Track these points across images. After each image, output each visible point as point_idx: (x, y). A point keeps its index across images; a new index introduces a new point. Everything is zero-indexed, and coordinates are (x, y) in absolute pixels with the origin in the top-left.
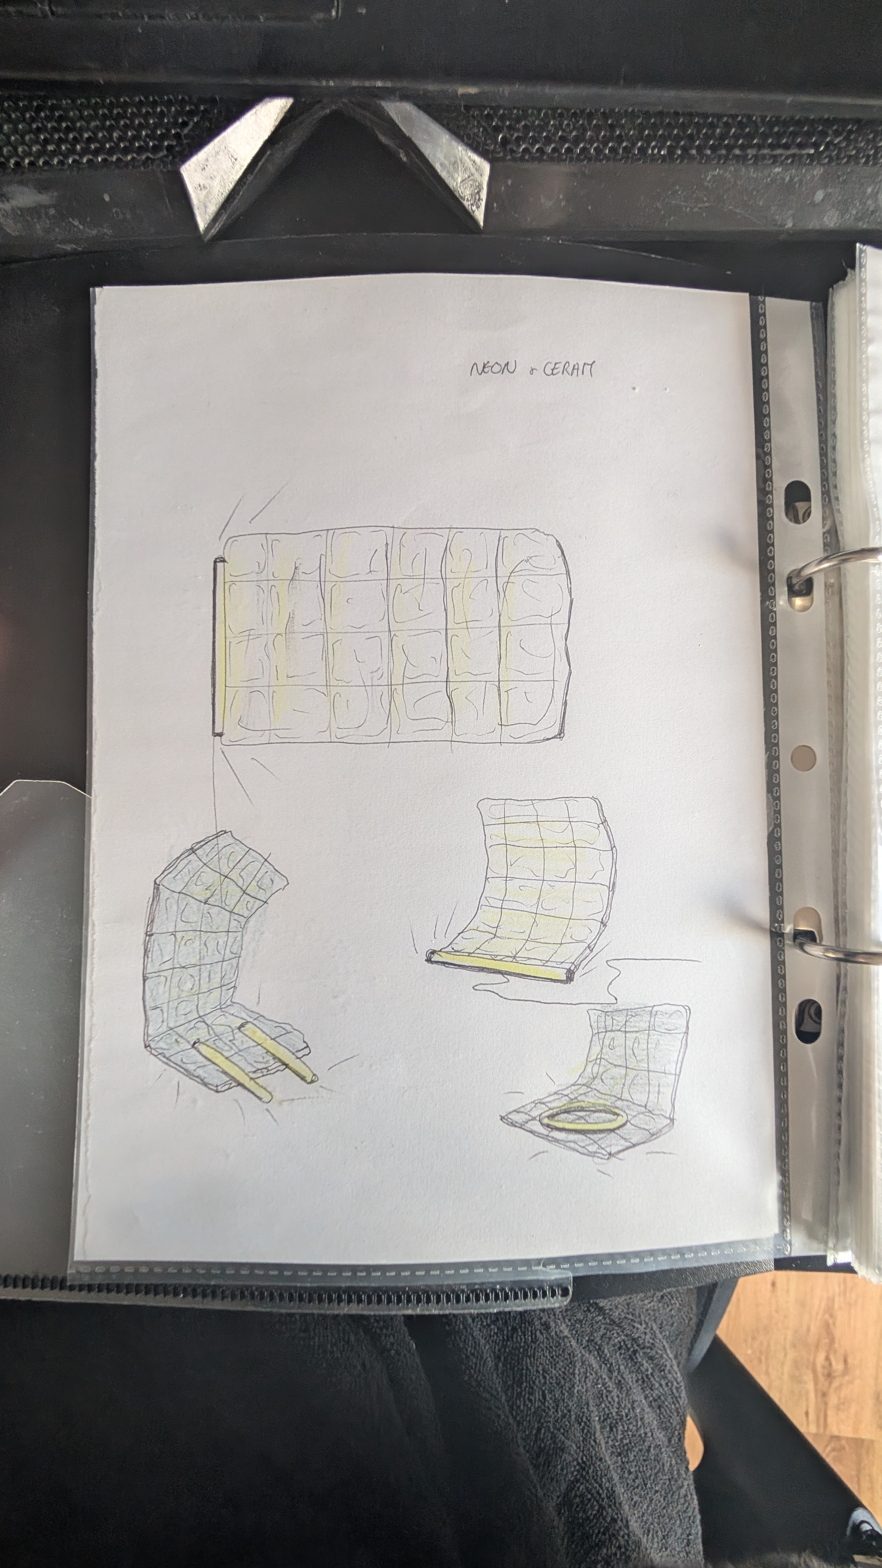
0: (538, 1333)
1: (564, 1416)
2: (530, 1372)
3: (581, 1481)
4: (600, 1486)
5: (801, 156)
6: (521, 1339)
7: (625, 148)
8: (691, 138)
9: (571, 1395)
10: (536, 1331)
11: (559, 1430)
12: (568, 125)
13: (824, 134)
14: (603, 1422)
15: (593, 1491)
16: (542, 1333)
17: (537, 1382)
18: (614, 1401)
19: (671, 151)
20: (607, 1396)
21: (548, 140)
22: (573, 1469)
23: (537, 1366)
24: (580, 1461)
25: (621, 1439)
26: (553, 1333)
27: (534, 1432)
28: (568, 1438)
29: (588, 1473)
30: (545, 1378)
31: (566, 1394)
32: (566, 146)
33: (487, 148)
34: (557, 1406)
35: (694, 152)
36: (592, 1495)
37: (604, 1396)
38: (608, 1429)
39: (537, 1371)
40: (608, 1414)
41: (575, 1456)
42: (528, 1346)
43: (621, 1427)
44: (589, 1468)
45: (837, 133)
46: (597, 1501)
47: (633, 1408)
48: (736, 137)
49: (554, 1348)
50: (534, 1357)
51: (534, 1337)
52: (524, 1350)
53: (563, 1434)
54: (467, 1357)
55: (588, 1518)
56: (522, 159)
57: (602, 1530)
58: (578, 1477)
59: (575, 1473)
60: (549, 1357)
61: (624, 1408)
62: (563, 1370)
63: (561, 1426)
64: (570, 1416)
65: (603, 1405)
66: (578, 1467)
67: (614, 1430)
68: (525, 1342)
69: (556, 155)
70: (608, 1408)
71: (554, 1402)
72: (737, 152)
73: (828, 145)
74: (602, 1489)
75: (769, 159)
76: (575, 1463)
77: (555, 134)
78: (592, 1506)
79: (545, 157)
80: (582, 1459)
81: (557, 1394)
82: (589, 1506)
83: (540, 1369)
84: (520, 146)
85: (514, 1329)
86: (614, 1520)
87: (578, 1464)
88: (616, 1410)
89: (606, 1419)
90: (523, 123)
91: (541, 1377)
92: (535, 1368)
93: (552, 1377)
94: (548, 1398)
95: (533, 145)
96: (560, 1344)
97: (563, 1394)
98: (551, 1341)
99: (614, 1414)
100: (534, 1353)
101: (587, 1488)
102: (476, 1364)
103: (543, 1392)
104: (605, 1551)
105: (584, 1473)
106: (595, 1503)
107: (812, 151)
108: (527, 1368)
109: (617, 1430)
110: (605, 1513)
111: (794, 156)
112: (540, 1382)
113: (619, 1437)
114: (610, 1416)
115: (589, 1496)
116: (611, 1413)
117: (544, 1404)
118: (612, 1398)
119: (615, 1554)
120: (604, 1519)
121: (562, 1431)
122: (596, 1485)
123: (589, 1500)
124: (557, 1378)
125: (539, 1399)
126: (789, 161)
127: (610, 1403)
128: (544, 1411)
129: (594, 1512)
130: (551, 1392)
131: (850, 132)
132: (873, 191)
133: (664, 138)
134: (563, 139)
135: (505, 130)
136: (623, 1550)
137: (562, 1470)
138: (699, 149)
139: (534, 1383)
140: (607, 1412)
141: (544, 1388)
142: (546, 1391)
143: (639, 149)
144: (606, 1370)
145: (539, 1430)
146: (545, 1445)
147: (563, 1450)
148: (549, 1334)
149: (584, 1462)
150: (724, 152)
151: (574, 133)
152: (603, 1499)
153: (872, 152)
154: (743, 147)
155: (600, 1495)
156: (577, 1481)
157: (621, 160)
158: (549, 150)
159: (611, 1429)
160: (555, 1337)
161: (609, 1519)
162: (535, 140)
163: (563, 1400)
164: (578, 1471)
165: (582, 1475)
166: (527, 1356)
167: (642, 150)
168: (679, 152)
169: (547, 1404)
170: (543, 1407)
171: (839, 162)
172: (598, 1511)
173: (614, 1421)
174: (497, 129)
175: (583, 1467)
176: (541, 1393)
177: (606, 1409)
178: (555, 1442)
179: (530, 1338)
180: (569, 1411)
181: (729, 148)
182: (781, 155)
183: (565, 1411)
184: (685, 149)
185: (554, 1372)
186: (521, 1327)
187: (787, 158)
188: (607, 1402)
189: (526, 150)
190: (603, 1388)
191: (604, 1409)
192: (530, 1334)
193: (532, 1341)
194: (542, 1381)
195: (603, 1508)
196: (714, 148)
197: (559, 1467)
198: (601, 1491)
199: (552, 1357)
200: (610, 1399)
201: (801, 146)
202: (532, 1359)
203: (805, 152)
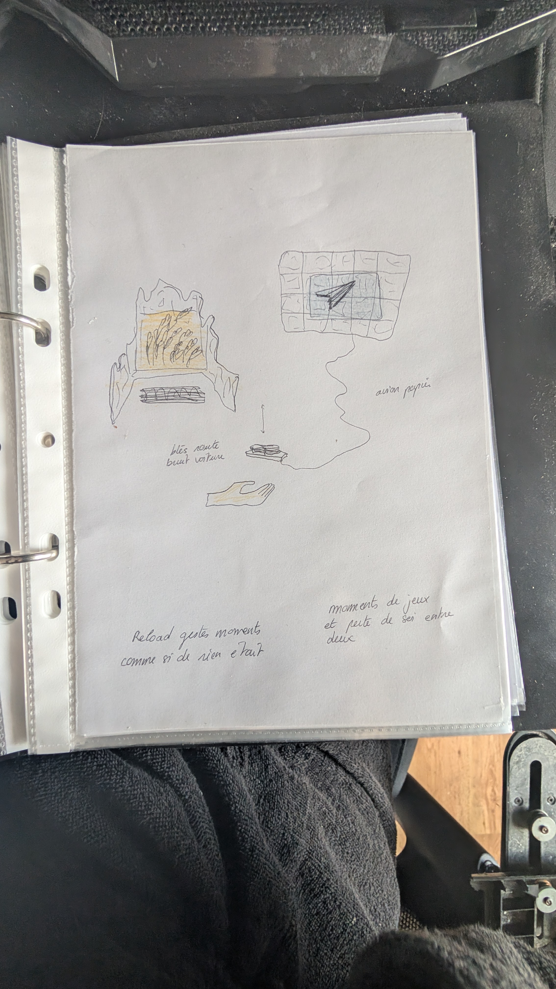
0: (286, 782)
1: (299, 826)
2: (279, 803)
3: (309, 860)
4: (320, 862)
5: (297, 30)
6: (275, 786)
7: (192, 28)
8: (232, 21)
9: (304, 814)
10: (284, 781)
11: (295, 833)
12: (156, 14)
13: (308, 17)
14: (327, 828)
15: (316, 864)
16: (288, 782)
17: (283, 808)
18: (333, 816)
19: (220, 28)
20: (329, 814)
21: (145, 23)
22: (304, 854)
23: (284, 800)
24: (308, 849)
25: (340, 836)
26: (295, 782)
27: (281, 835)
28: (301, 838)
29: (312, 855)
30: (288, 806)
31: (301, 814)
32: (156, 27)
33: (107, 28)
34: (295, 820)
35: (234, 29)
36: (315, 867)
37: (327, 814)
38: (331, 831)
39: (284, 803)
40: (330, 823)
41: (305, 847)
42: (279, 789)
43: (339, 829)
44: (314, 852)
45: (317, 16)
46: (318, 870)
47: (346, 818)
48: (258, 19)
49: (295, 790)
50: (282, 795)
51: (283, 784)
52: (276, 792)
53: (298, 835)
54: (234, 797)
55: (313, 880)
56: (130, 35)
57: (321, 885)
58: (307, 857)
59: (305, 856)
60: (291, 795)
61: (340, 818)
62: (300, 801)
63: (297, 831)
64: (303, 826)
65: (327, 819)
66: (307, 853)
67: (335, 831)
68: (277, 787)
69: (151, 32)
70: (330, 820)
71: (294, 818)
72: (260, 28)
73: (312, 23)
74: (321, 863)
75: (278, 32)
76: (305, 850)
77: (149, 19)
78: (315, 873)
79: (144, 34)
80: (309, 848)
81: (295, 814)
82: (313, 873)
83: (286, 801)
84: (127, 27)
85: (271, 781)
86: (328, 880)
87: (307, 851)
88: (335, 820)
89: (328, 826)
90: (128, 13)
91: (286, 805)
92: (282, 800)
93: (293, 806)
94: (289, 817)
95: (136, 27)
96: (299, 788)
97: (299, 814)
98: (293, 786)
99: (334, 822)
100: (282, 793)
101: (312, 864)
102: (239, 801)
103: (287, 814)
104: (323, 896)
105: (310, 856)
106: (317, 871)
107: (303, 27)
108: (278, 801)
109: (336, 831)
110: (322, 876)
111: (292, 30)
112: (285, 808)
113: (339, 835)
114: (331, 824)
115: (313, 868)
116: (332, 822)
117: (286, 820)
118: (332, 814)
119: (329, 897)
120: (322, 879)
121: (297, 833)
122: (317, 861)
123: (313, 870)
124: (296, 806)
125: (284, 818)
126: (291, 33)
127: (331, 817)
128: (287, 823)
129: (316, 876)
130: (292, 813)
131: (324, 15)
132: (343, 51)
133: (215, 21)
134: (154, 23)
135: (118, 18)
136: (333, 895)
137: (297, 854)
138: (237, 27)
139: (281, 808)
140: (330, 822)
141: (287, 811)
142: (289, 813)
143: (201, 28)
144: (331, 800)
145: (284, 834)
146: (287, 842)
147: (297, 844)
148: (293, 782)
149: (311, 850)
150: (252, 29)
151: (160, 19)
152: (322, 869)
153: (338, 27)
154: (263, 26)
155: (320, 866)
156: (306, 860)
157: (190, 34)
158: (147, 28)
159: (333, 832)
160: (296, 783)
161: (325, 879)
162: (137, 24)
163: (299, 818)
164: (307, 854)
165: (309, 857)
166: (278, 795)
167: (203, 28)
168: (225, 29)
169: (289, 820)
170: (286, 821)
171: (319, 32)
172: (319, 875)
173: (334, 827)
174: (113, 17)
175: (310, 853)
176: (285, 814)
177: (328, 821)
178: (293, 840)
179: (280, 785)
180: (303, 823)
181: (254, 26)
182: (285, 30)
183: (300, 823)
184: (228, 27)
185: (294, 803)
186: (275, 780)
187: (289, 31)
188: (329, 816)
189: (132, 30)
190: (326, 810)
191: (327, 821)
192: (280, 783)
193: (282, 787)
194: (287, 808)
195: (321, 873)
196: (245, 27)
197: (296, 853)
198: (320, 864)
199: (294, 795)
200: (331, 815)
201: (296, 24)
202: (281, 796)
203: (299, 27)
